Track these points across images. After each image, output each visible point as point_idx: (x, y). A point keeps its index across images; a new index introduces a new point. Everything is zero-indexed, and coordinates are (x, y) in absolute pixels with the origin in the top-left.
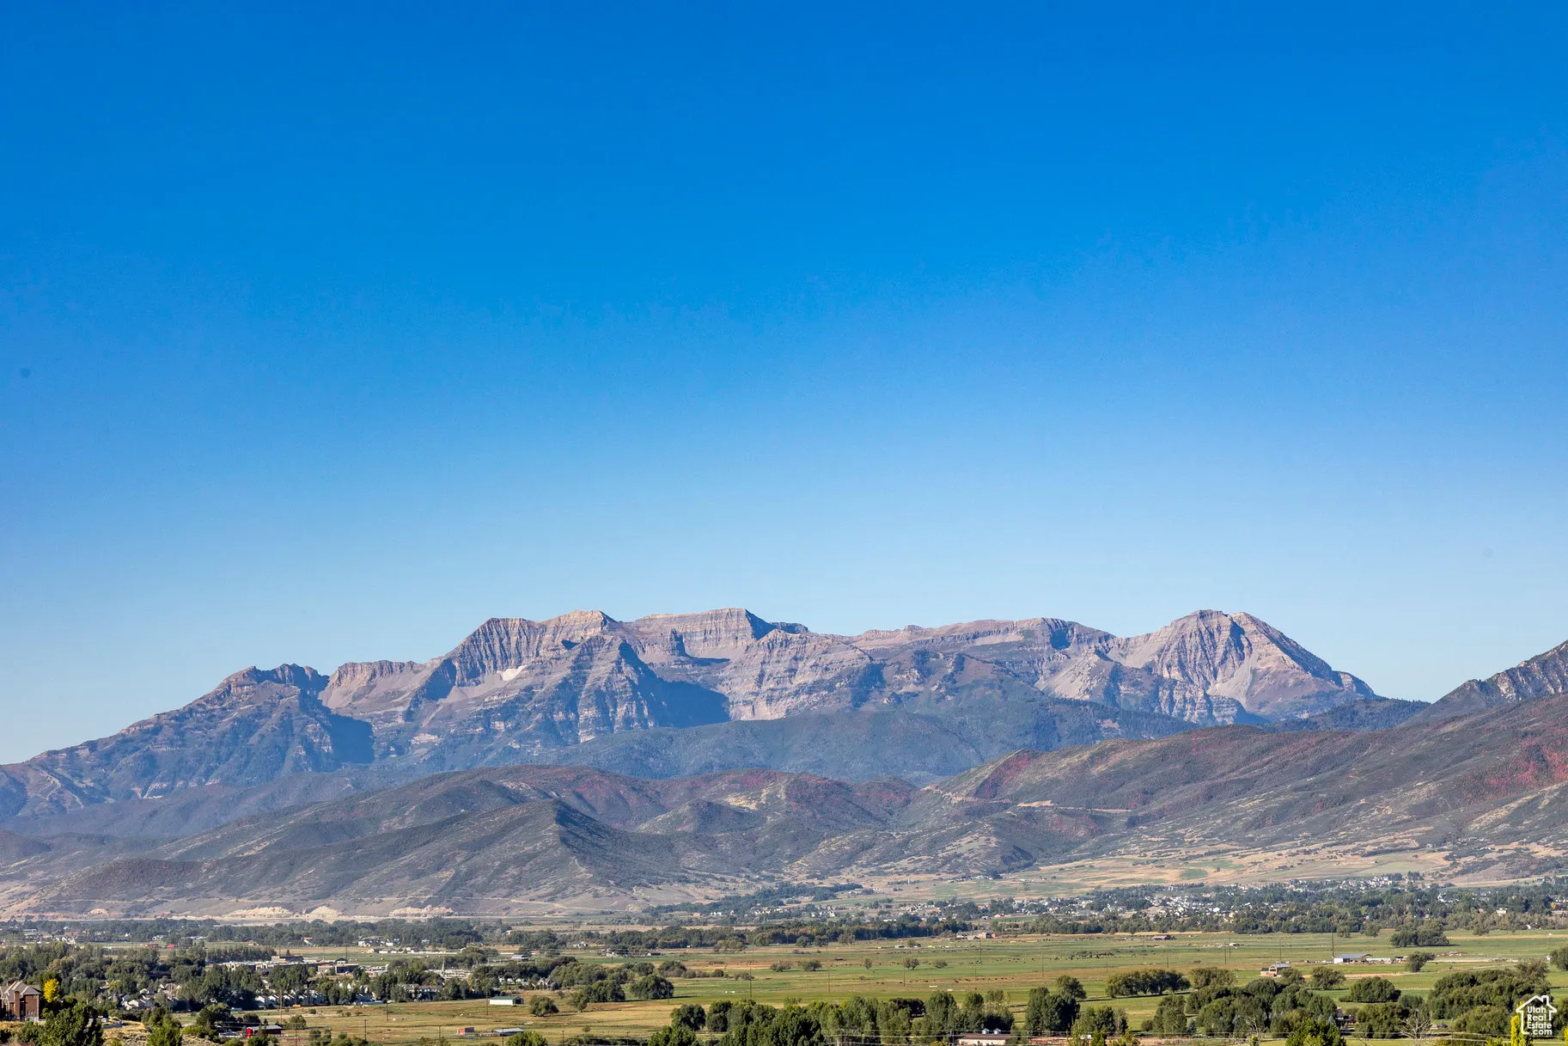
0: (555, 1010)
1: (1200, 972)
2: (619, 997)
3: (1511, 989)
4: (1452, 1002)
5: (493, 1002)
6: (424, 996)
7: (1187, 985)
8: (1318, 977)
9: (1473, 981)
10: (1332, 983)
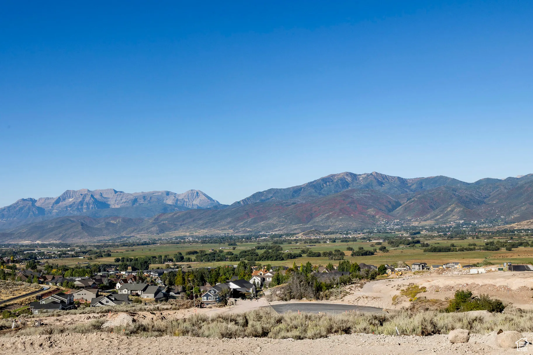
0: (92, 259)
1: (200, 251)
2: (102, 256)
3: (252, 253)
4: (243, 255)
5: (79, 258)
6: (67, 257)
7: (198, 253)
8: (219, 251)
9: (246, 252)
10: (222, 252)
